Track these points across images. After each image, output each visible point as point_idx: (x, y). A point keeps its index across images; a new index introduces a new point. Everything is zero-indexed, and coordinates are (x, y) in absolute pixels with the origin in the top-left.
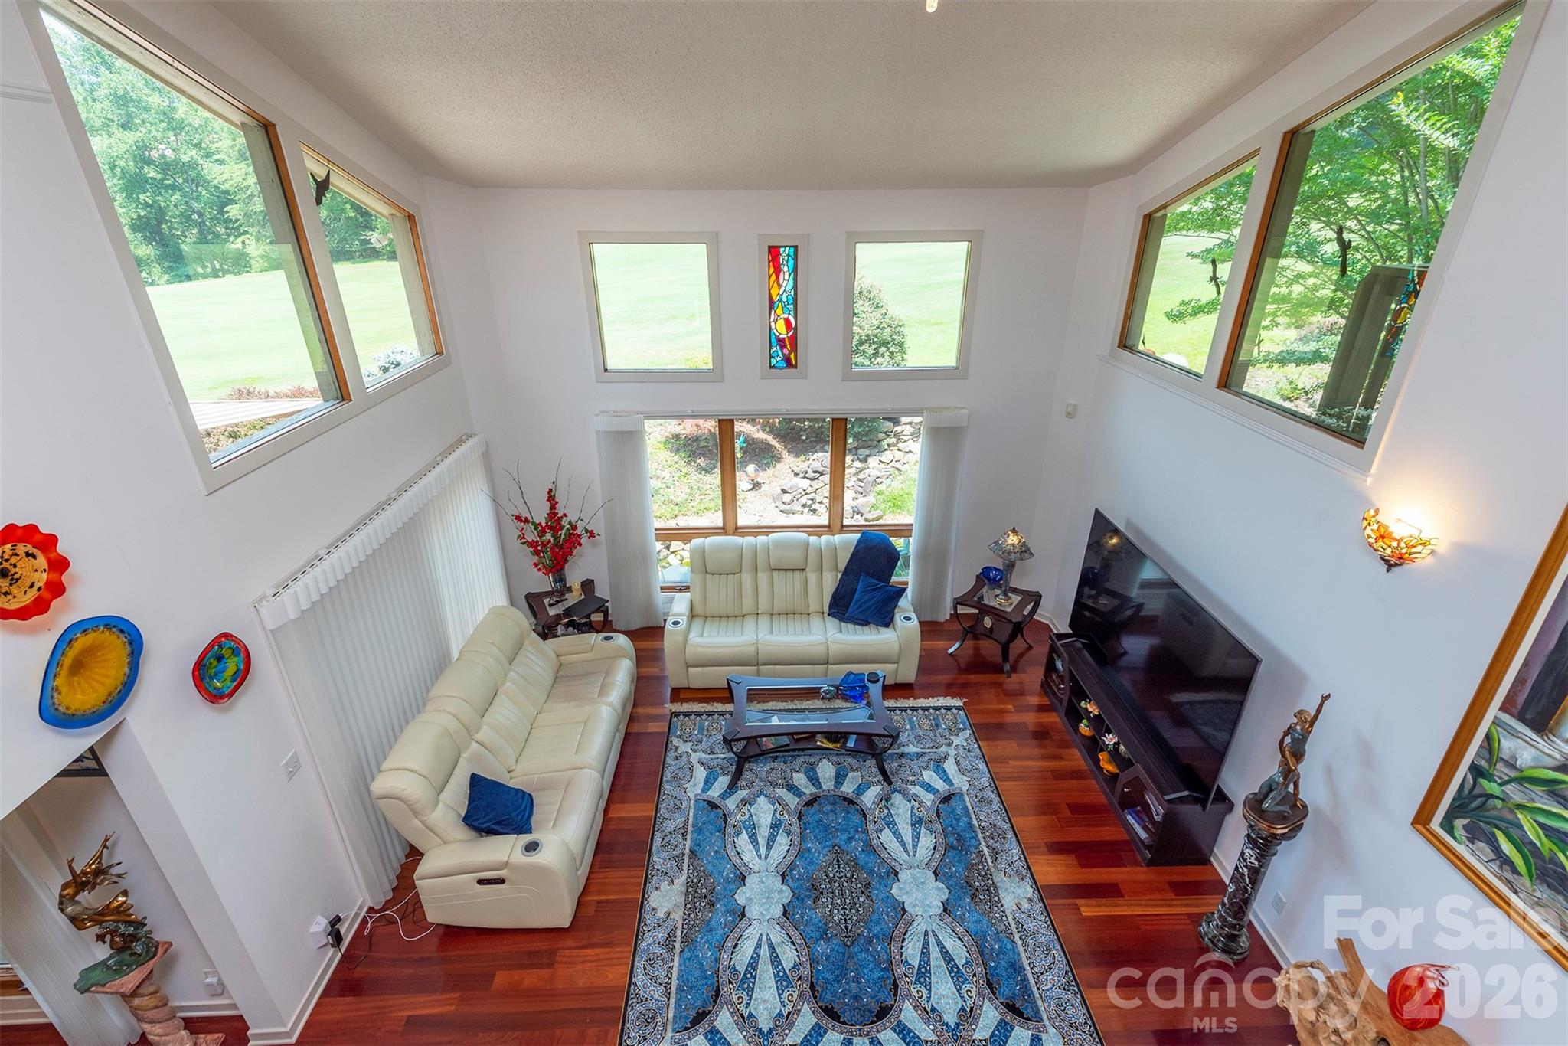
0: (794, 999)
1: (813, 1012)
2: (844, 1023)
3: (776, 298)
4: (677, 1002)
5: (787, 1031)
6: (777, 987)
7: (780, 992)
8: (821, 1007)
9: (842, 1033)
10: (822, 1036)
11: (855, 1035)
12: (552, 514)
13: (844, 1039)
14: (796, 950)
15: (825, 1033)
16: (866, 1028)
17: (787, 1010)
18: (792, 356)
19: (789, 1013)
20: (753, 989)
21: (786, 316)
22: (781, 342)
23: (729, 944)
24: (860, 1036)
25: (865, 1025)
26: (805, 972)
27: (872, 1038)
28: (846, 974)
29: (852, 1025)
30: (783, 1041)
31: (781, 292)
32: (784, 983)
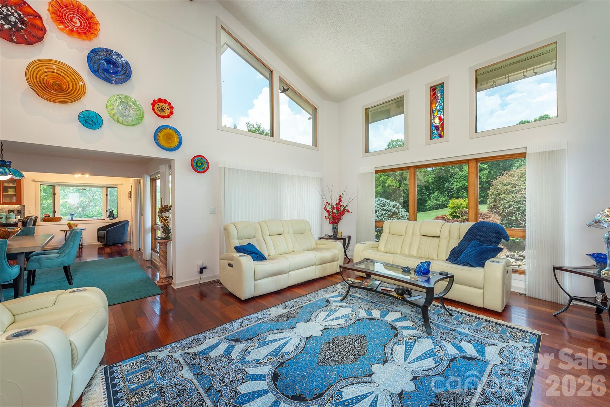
0: (270, 361)
1: (270, 370)
2: (275, 385)
3: (434, 109)
4: (237, 333)
5: (252, 367)
6: (271, 352)
7: (269, 355)
8: (275, 371)
9: (269, 386)
10: (260, 380)
11: (272, 393)
12: (338, 204)
13: (267, 389)
14: (295, 349)
15: (263, 380)
16: (281, 395)
17: (262, 361)
18: (442, 133)
19: (262, 363)
20: (262, 346)
21: (439, 115)
22: (437, 127)
23: (275, 331)
24: (274, 395)
25: (283, 394)
26: (287, 357)
27: (277, 401)
28: (303, 371)
29: (277, 389)
30: (245, 368)
31: (437, 106)
32: (274, 354)
